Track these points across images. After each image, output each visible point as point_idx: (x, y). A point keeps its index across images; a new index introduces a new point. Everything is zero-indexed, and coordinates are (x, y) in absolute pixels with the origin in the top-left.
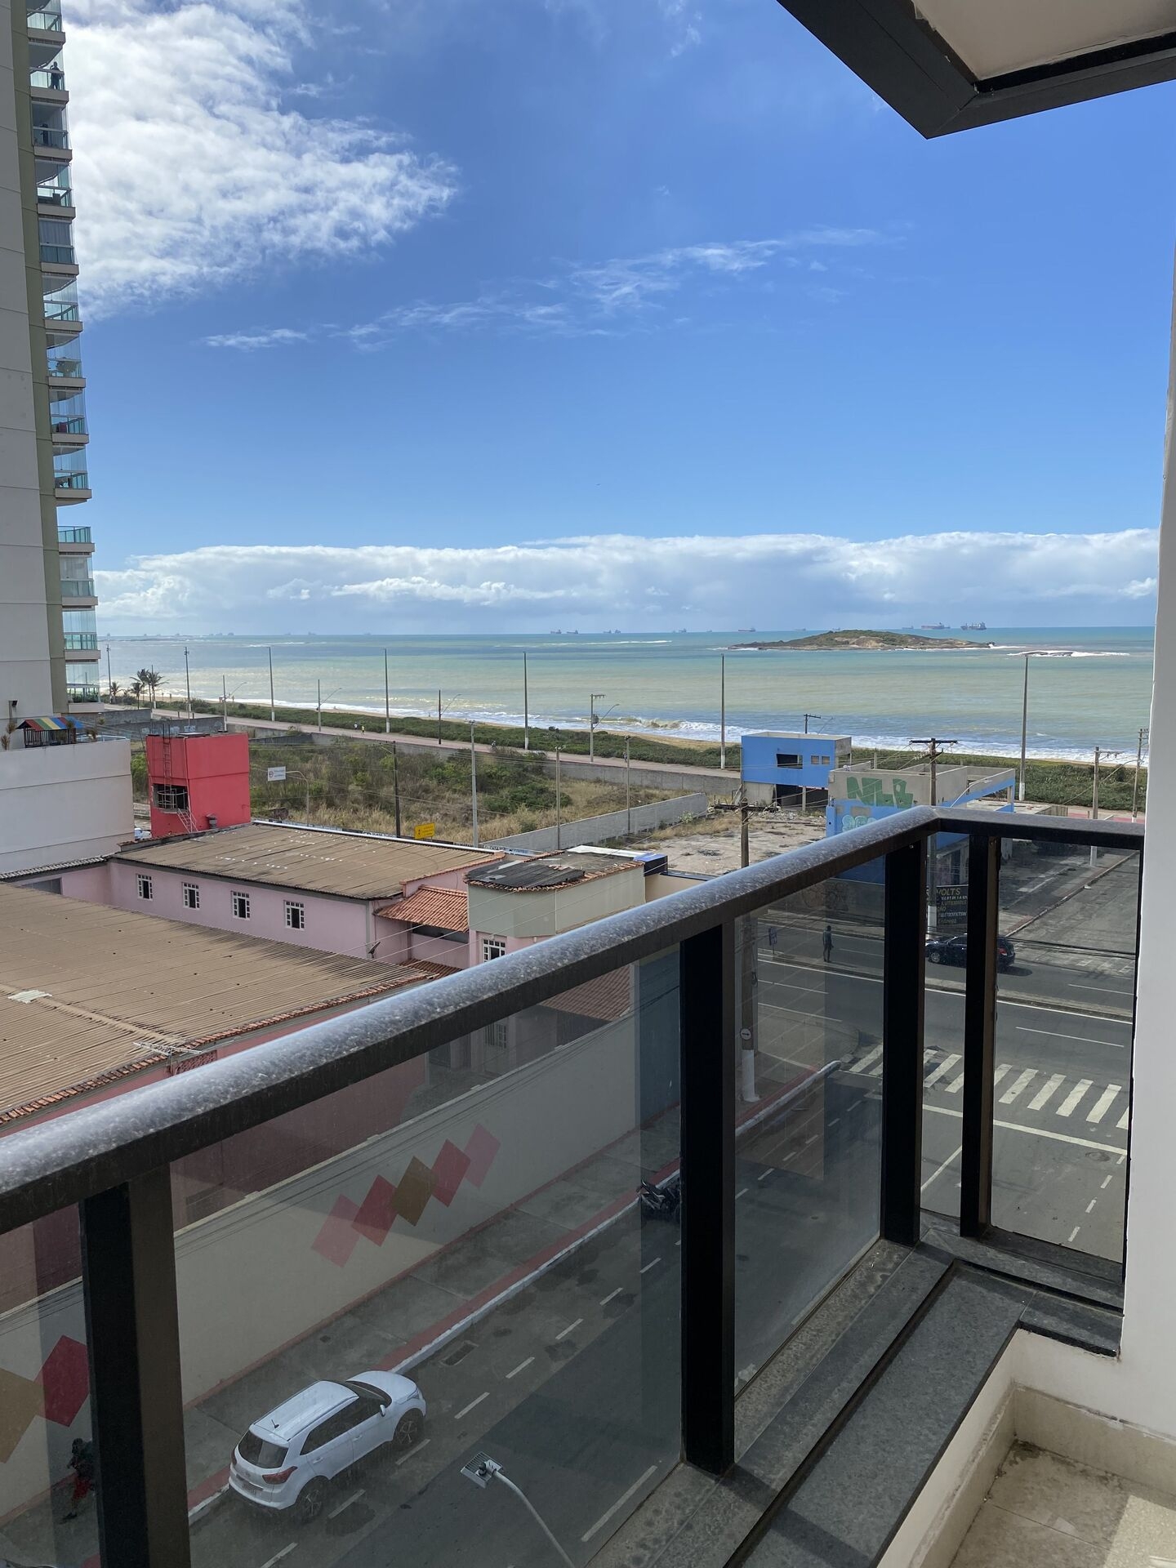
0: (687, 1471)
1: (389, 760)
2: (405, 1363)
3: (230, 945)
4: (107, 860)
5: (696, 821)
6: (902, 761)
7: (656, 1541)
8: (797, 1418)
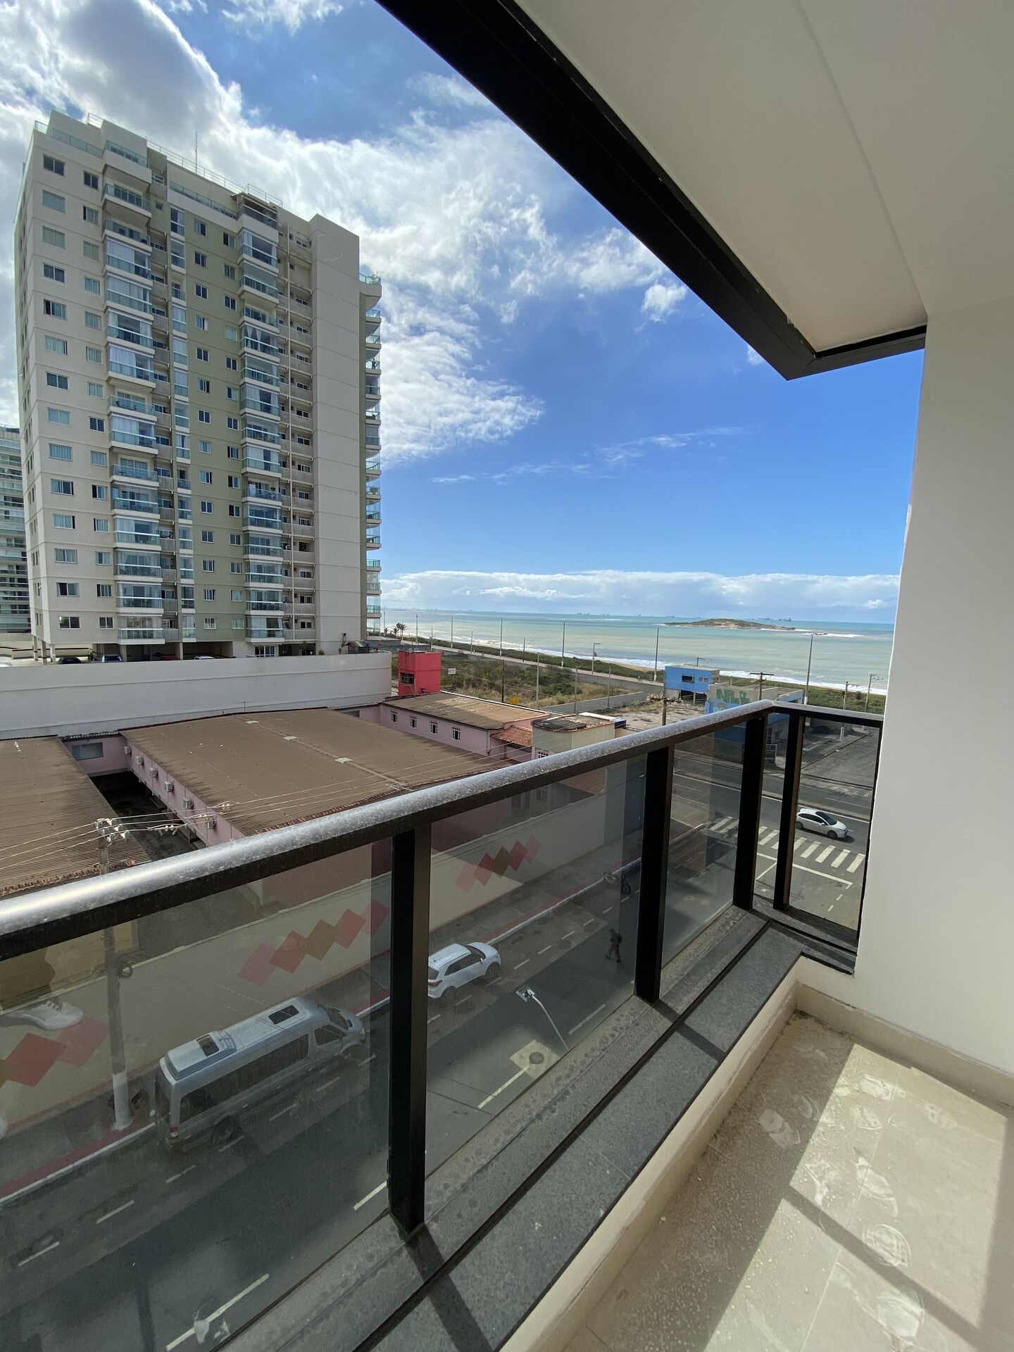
0: (636, 1000)
1: (500, 668)
2: (493, 940)
3: (428, 744)
4: (379, 704)
5: (641, 705)
6: (745, 682)
7: (621, 1029)
8: (690, 983)
